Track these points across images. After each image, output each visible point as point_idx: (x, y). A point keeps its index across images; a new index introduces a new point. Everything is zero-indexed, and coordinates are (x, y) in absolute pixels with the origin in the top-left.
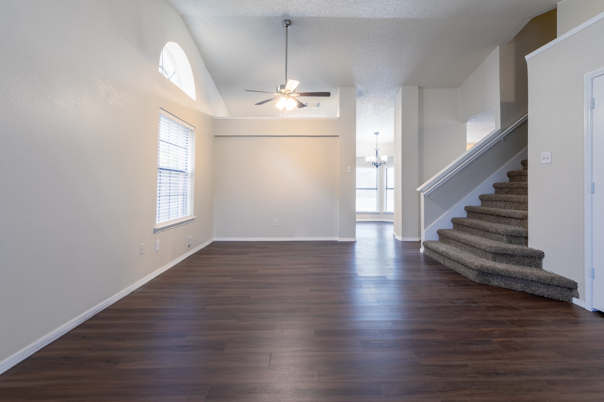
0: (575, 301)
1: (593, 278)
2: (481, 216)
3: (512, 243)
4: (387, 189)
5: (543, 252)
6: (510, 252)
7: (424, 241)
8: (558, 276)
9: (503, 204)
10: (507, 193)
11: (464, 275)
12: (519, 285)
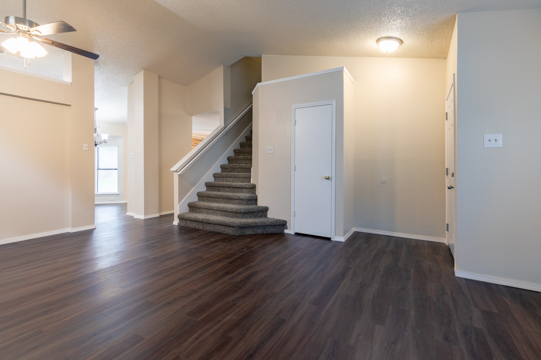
0: (286, 231)
1: (295, 216)
2: (219, 188)
3: (248, 205)
4: (98, 169)
5: (268, 207)
6: (252, 211)
7: (178, 214)
8: (279, 219)
9: (232, 179)
10: (230, 172)
11: (225, 233)
12: (260, 230)
